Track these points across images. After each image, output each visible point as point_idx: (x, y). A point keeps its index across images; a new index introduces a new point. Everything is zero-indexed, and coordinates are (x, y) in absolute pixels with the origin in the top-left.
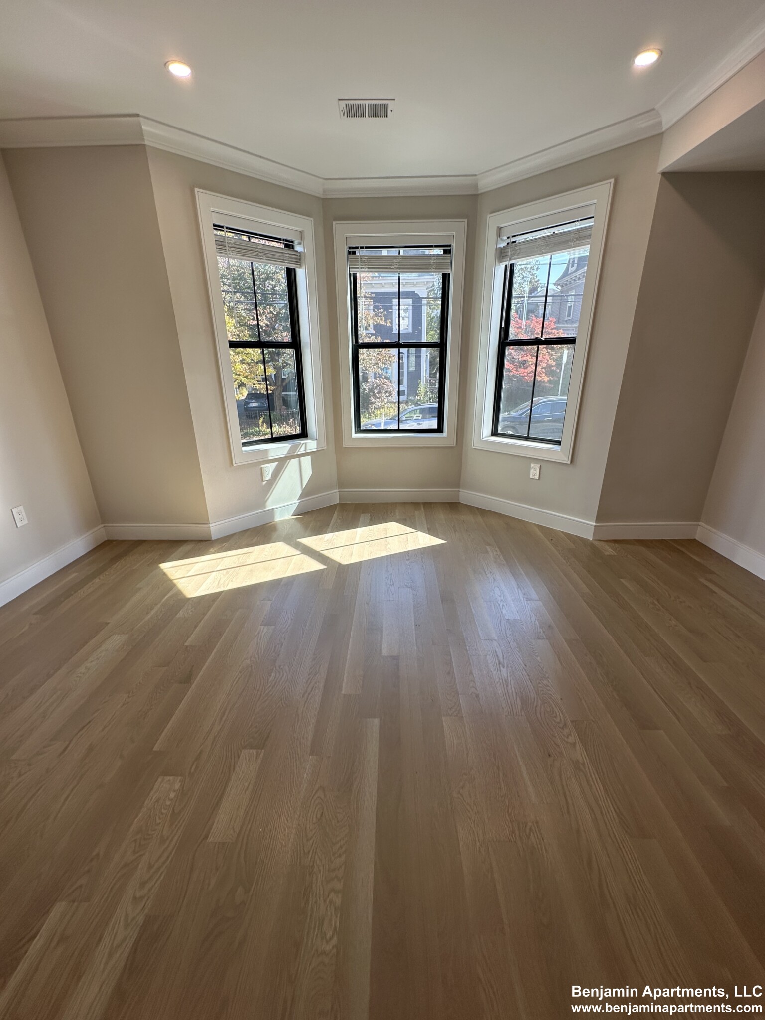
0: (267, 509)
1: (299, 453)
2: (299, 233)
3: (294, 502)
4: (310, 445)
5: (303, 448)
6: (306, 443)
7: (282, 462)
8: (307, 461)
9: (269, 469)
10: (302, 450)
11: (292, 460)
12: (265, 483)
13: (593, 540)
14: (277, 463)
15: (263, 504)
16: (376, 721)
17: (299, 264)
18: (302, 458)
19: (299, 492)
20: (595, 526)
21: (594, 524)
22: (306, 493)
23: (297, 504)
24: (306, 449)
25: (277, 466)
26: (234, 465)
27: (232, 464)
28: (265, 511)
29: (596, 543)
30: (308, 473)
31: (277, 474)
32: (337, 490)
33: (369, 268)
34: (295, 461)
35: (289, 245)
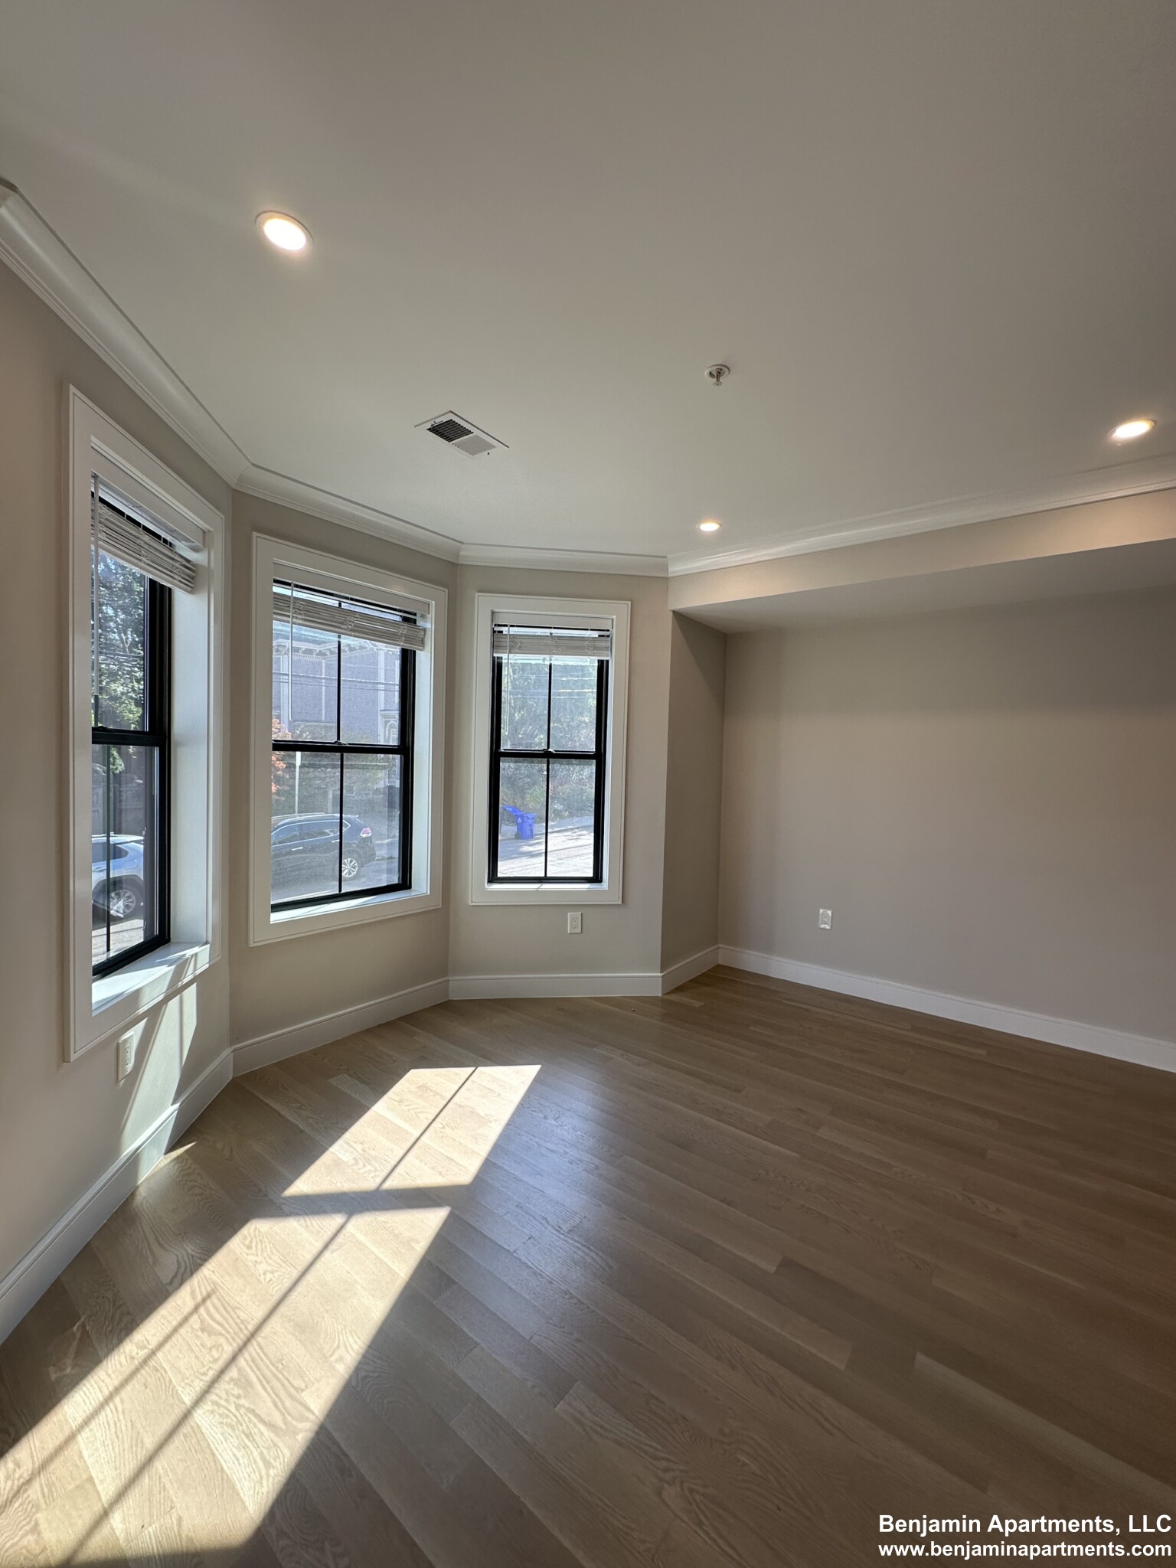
0: (125, 1155)
1: (184, 981)
2: (201, 533)
3: (170, 1114)
5: (191, 968)
6: (196, 955)
8: (191, 1000)
10: (189, 975)
13: (663, 995)
14: (146, 1020)
16: (921, 1358)
17: (192, 585)
18: (184, 993)
20: (663, 976)
21: (661, 975)
24: (195, 969)
27: (66, 1057)
28: (123, 1166)
29: (668, 997)
30: (190, 1026)
31: (144, 1048)
32: (231, 1050)
33: (306, 620)
34: (174, 1005)
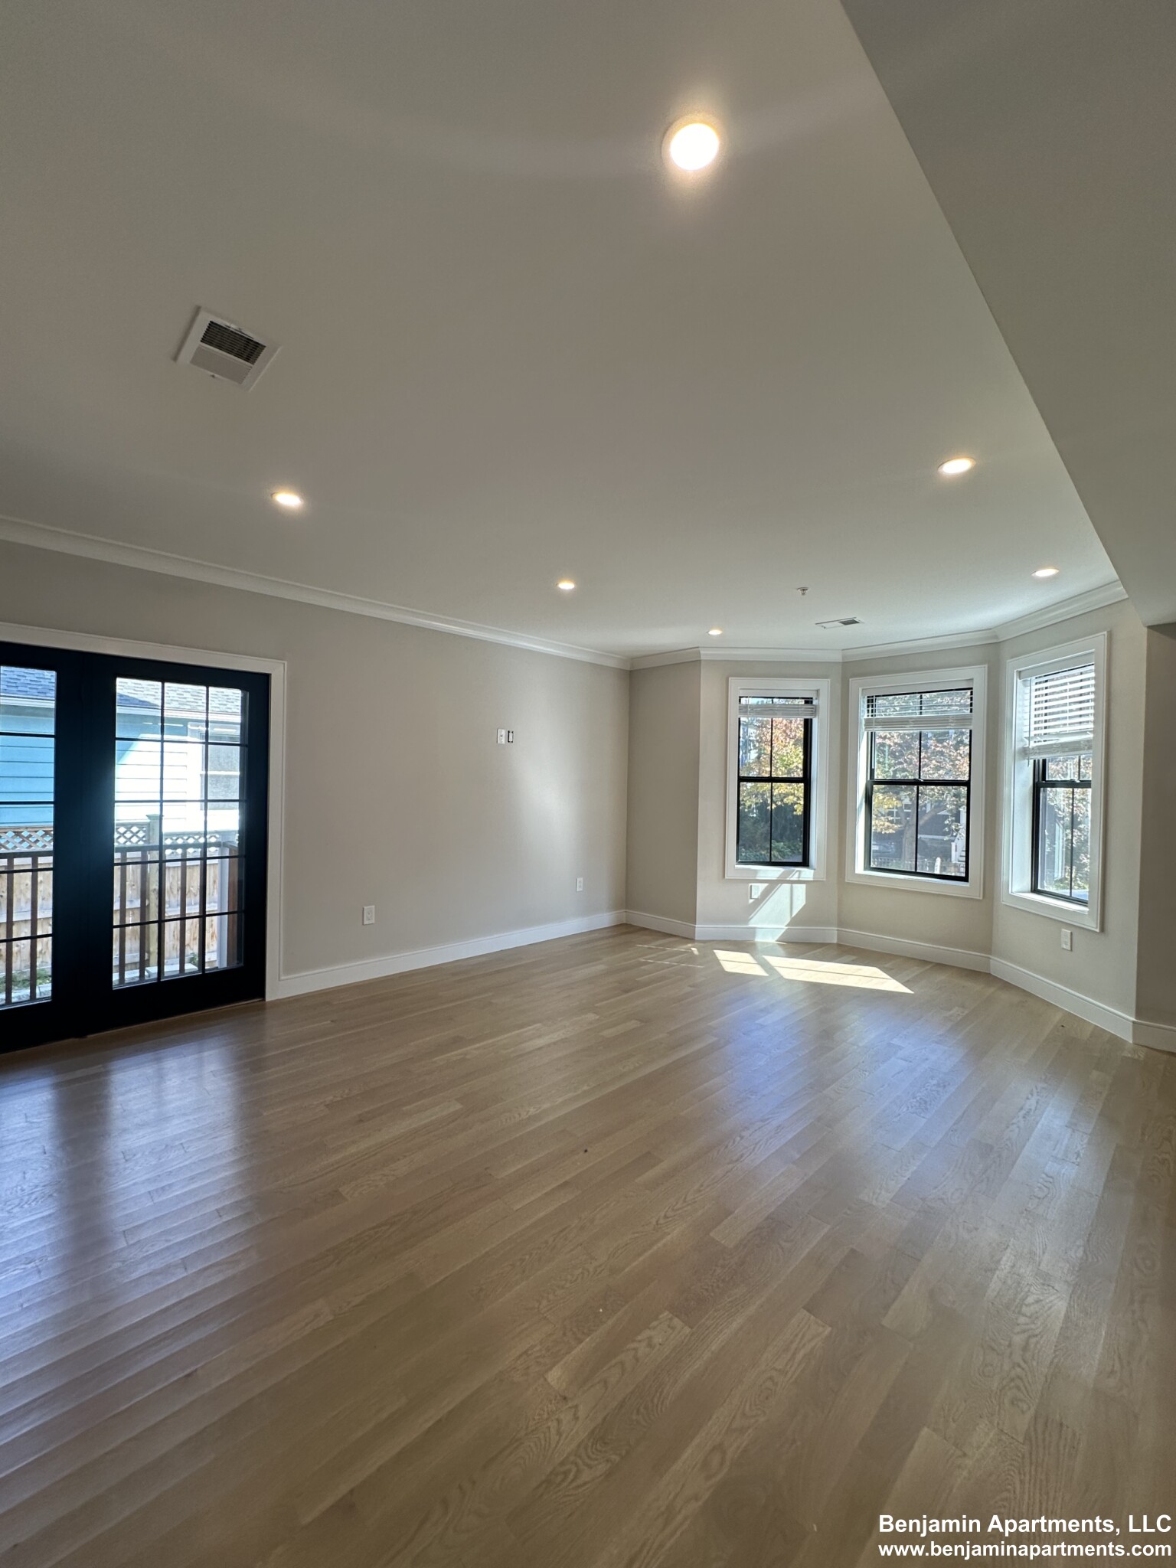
0: (750, 926)
1: (792, 879)
2: (819, 691)
3: (781, 928)
4: (807, 874)
5: (797, 875)
6: (800, 871)
7: (773, 884)
8: (800, 891)
9: (758, 889)
10: (795, 878)
11: (784, 885)
12: (751, 901)
14: (766, 885)
15: (747, 921)
18: (794, 885)
19: (788, 920)
22: (794, 921)
23: (783, 931)
24: (799, 878)
25: (766, 888)
26: (726, 877)
27: (724, 876)
28: (748, 928)
30: (800, 901)
31: (766, 894)
32: (836, 929)
34: (787, 886)
35: (808, 701)
